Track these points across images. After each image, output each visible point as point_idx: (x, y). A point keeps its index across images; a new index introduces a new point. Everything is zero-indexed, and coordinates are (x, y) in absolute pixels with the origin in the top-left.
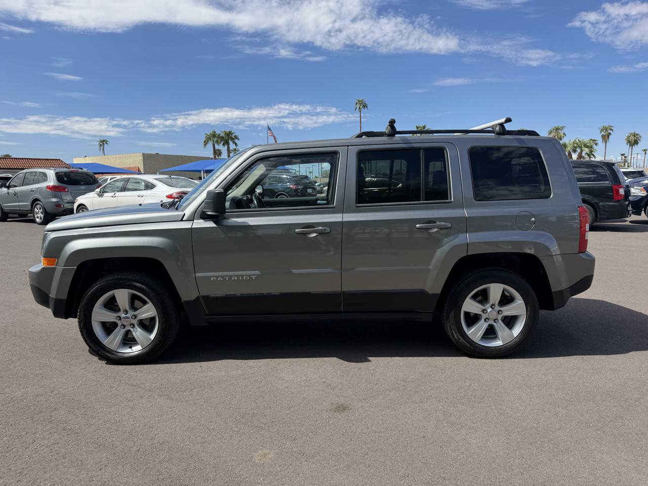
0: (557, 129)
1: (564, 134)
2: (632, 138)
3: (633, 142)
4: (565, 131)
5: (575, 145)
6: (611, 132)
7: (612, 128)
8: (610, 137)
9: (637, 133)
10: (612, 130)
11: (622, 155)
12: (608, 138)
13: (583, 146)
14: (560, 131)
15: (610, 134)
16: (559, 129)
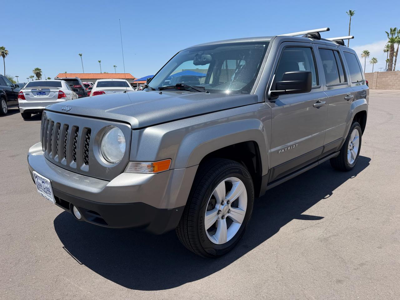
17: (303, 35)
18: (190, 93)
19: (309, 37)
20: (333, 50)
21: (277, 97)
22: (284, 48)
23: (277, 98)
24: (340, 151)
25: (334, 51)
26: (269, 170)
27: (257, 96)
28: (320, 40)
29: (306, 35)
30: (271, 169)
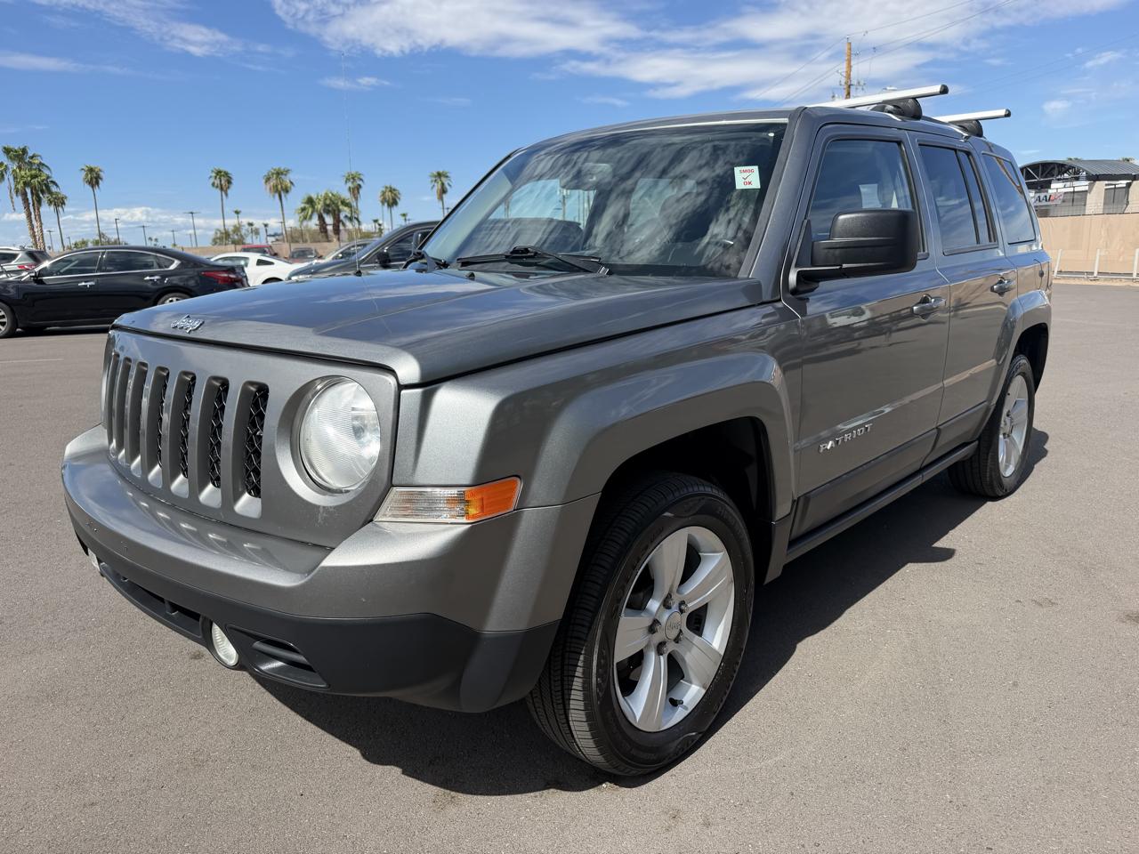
0: (279, 173)
1: (291, 183)
2: (388, 194)
3: (391, 201)
4: (291, 176)
5: (328, 202)
6: (360, 183)
7: (362, 177)
8: (361, 191)
9: (393, 186)
10: (361, 180)
11: (376, 221)
12: (359, 192)
13: (340, 203)
14: (283, 177)
15: (360, 186)
16: (282, 173)
17: (873, 106)
18: (554, 276)
19: (889, 112)
20: (955, 150)
21: (814, 285)
22: (827, 141)
23: (812, 290)
24: (977, 442)
25: (959, 153)
26: (794, 501)
27: (758, 286)
28: (921, 121)
29: (881, 106)
30: (799, 498)
